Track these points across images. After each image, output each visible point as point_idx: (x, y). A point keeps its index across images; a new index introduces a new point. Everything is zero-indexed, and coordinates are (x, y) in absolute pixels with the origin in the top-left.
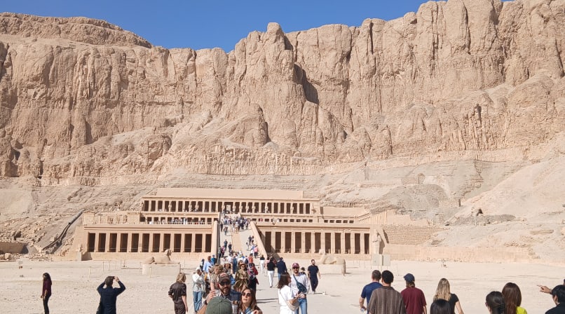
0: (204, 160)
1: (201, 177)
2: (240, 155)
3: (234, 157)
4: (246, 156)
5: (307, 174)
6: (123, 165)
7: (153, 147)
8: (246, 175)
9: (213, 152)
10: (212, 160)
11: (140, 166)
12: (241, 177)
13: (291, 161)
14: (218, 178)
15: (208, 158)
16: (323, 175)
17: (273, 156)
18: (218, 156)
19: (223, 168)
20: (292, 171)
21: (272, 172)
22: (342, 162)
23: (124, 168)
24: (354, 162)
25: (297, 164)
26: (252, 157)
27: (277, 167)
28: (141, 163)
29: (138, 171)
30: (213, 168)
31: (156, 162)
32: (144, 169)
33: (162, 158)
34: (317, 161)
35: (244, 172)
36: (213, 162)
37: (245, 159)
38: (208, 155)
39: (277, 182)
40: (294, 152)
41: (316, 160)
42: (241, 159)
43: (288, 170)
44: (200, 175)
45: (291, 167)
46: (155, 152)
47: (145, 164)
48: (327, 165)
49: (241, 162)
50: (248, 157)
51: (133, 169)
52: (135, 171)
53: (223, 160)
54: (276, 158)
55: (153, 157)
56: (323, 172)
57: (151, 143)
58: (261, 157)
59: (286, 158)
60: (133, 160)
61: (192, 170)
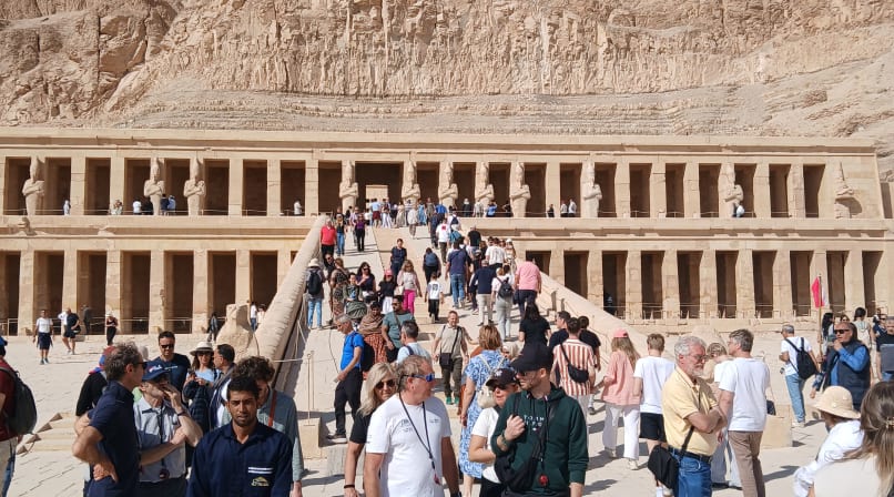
0: (273, 39)
1: (260, 102)
2: (408, 22)
3: (386, 26)
4: (429, 25)
5: (664, 85)
6: (19, 94)
7: (114, 35)
8: (434, 97)
9: (305, 12)
10: (299, 39)
11: (73, 94)
12: (414, 105)
13: (602, 38)
14: (327, 106)
15: (286, 34)
16: (733, 88)
17: (530, 24)
18: (325, 28)
19: (344, 71)
20: (605, 77)
21: (530, 85)
22: (810, 30)
23: (21, 103)
24: (867, 22)
25: (621, 50)
26: (454, 28)
27: (544, 62)
28: (75, 85)
29: (65, 109)
30: (306, 72)
31: (124, 83)
32: (84, 106)
33: (143, 67)
34: (703, 40)
35: (423, 85)
36: (307, 49)
37: (427, 37)
38: (285, 24)
39: (553, 118)
40: (609, 10)
41: (696, 33)
42: (411, 37)
43: (591, 73)
44: (258, 98)
45: (600, 64)
46: (120, 49)
47: (89, 88)
48: (738, 54)
49: (412, 49)
50: (439, 30)
51: (49, 104)
52: (56, 111)
53: (344, 41)
54: (545, 30)
55: (116, 65)
56: (728, 77)
57: (105, 21)
58: (484, 31)
59: (581, 31)
60: (51, 75)
61: (226, 78)
